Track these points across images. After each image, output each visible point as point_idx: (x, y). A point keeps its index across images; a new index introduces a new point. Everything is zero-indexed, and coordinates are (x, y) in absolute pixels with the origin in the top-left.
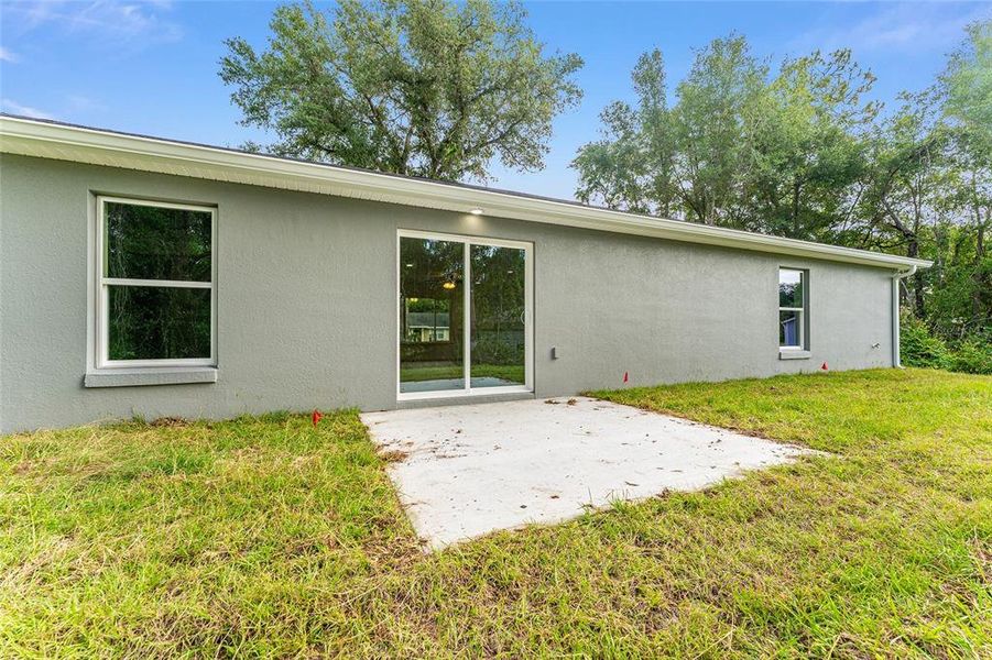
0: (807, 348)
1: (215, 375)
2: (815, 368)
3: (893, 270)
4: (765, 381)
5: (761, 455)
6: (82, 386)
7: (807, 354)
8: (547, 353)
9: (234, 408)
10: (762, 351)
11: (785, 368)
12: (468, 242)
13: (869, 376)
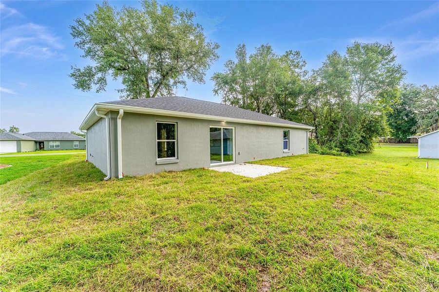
0: (289, 150)
1: (178, 161)
2: (290, 154)
3: (307, 129)
4: (281, 158)
5: (284, 169)
6: (156, 164)
7: (289, 151)
8: (238, 153)
9: (182, 168)
10: (280, 152)
11: (285, 155)
12: (222, 128)
13: (301, 156)
